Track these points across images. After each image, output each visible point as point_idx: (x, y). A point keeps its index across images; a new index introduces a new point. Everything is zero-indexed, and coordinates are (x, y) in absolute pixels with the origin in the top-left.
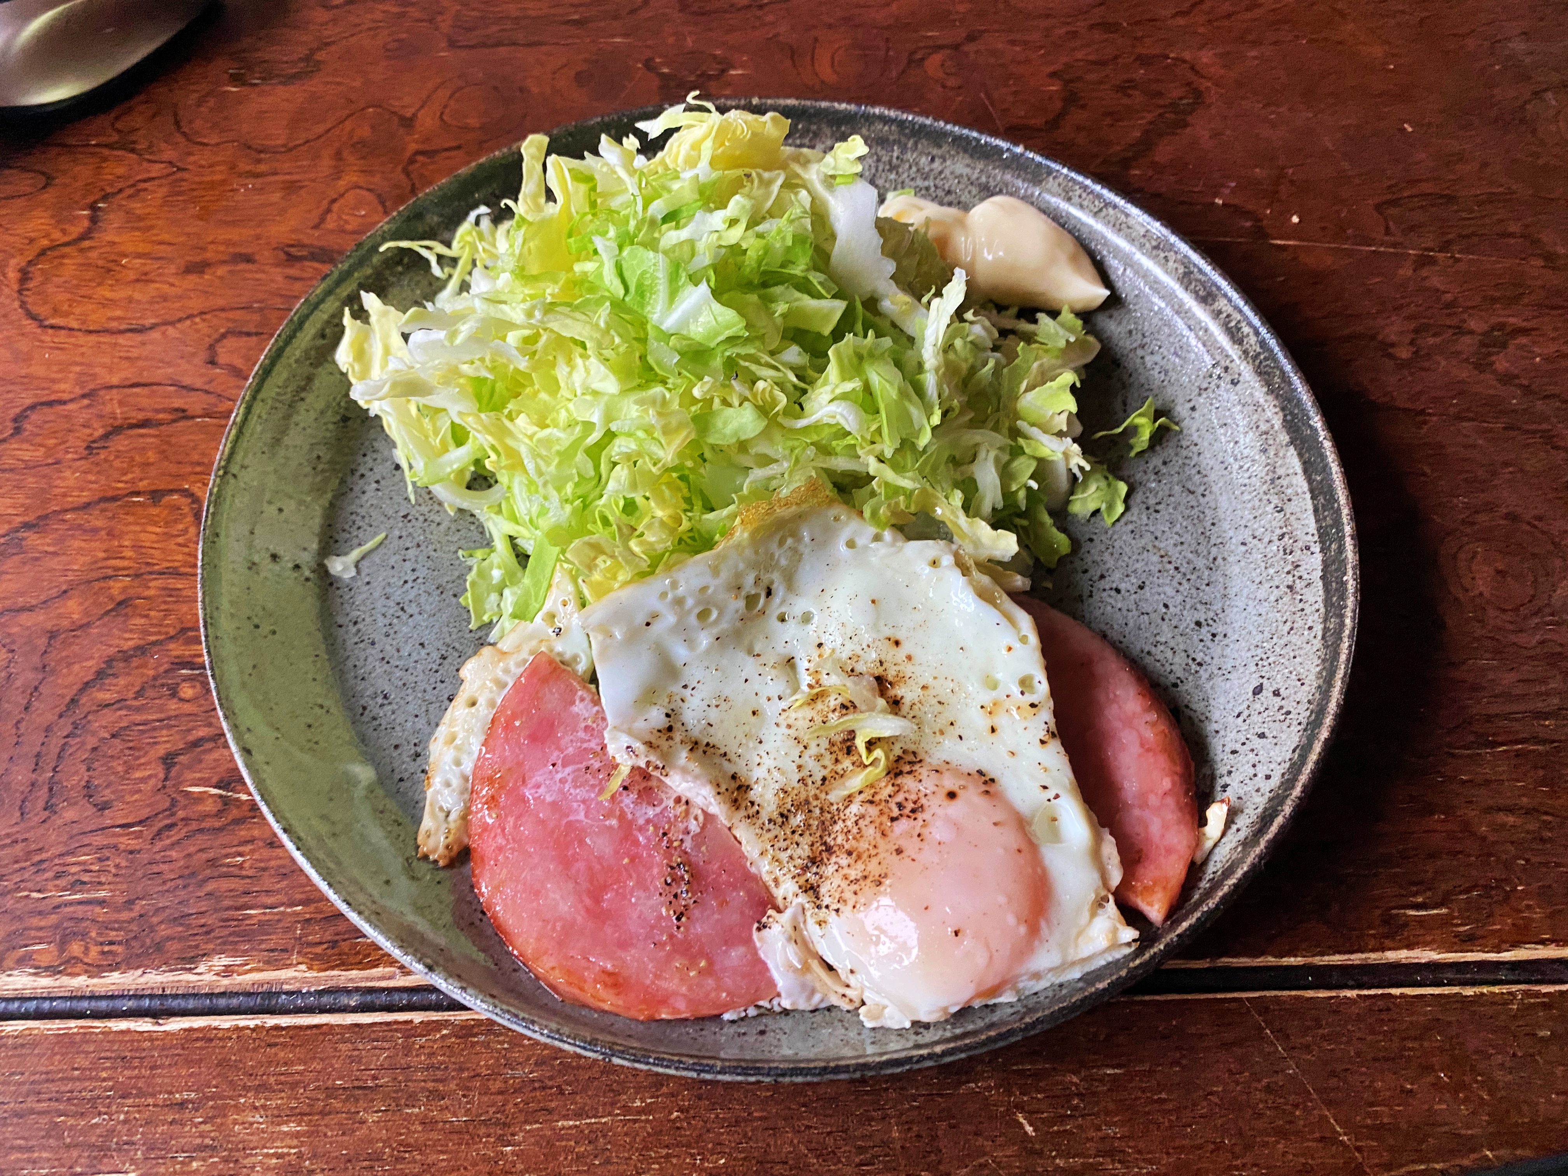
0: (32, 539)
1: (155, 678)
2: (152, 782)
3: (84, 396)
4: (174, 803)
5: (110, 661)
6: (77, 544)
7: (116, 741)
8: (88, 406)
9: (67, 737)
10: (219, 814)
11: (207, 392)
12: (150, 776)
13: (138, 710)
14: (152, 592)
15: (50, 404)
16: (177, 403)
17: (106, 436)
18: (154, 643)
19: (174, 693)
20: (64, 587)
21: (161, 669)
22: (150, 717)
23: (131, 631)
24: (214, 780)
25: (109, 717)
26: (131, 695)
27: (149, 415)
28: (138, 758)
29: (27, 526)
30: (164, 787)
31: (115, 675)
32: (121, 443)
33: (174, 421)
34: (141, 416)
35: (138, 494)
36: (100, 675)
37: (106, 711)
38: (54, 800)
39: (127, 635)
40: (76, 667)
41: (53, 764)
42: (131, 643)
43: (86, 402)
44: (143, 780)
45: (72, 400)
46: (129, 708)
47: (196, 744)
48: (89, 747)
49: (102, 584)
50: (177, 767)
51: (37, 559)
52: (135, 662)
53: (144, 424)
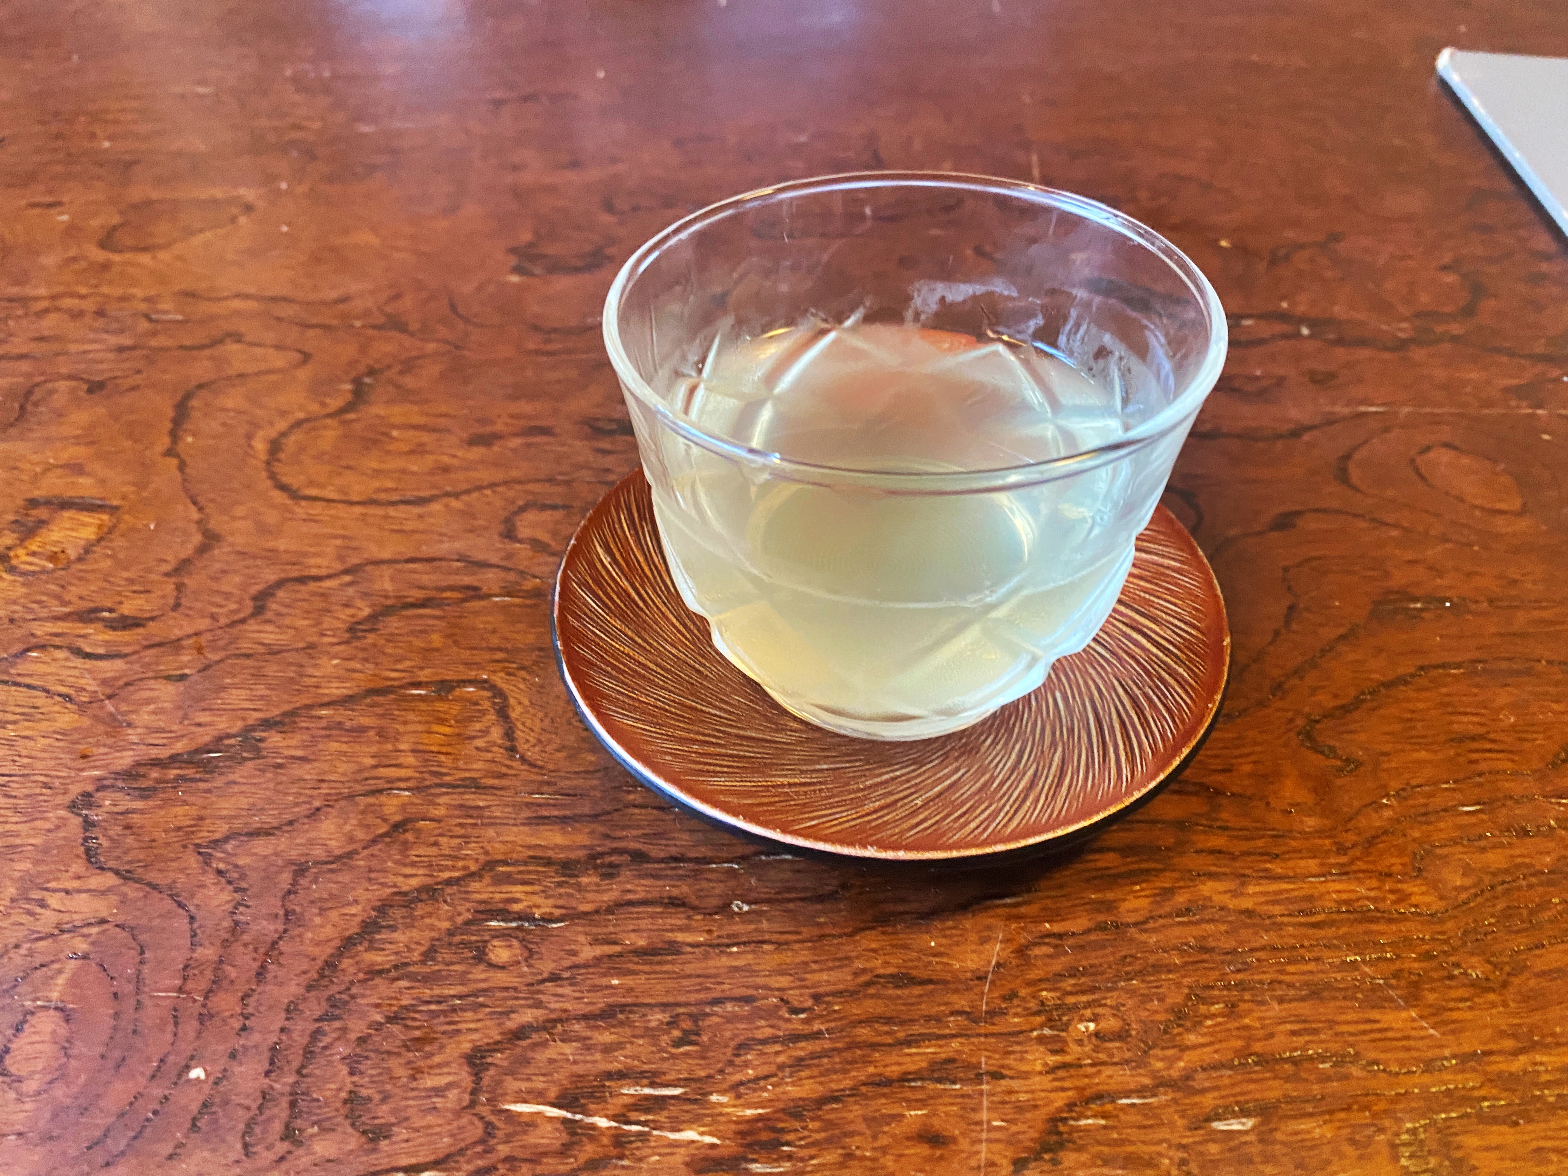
0: (274, 739)
1: (450, 933)
2: (452, 1094)
3: (346, 572)
4: (489, 1129)
5: (383, 908)
6: (334, 746)
7: (395, 1029)
8: (350, 584)
9: (319, 1020)
10: (564, 1151)
11: (507, 569)
12: (449, 1086)
13: (427, 979)
14: (441, 812)
15: (302, 580)
16: (467, 580)
17: (373, 617)
18: (449, 882)
19: (481, 957)
20: (317, 804)
21: (459, 920)
22: (446, 992)
23: (413, 864)
24: (553, 1093)
25: (382, 988)
26: (416, 956)
27: (432, 594)
28: (431, 1055)
29: (267, 724)
30: (473, 1104)
31: (393, 928)
32: (393, 624)
33: (464, 600)
34: (420, 594)
35: (417, 685)
36: (369, 928)
37: (378, 981)
38: (298, 1123)
39: (408, 871)
40: (334, 915)
41: (296, 1064)
42: (414, 882)
43: (348, 578)
44: (439, 1091)
45: (329, 577)
46: (411, 977)
47: (520, 1034)
48: (353, 1036)
49: (371, 800)
50: (492, 1072)
51: (280, 766)
52: (420, 910)
53: (424, 604)
